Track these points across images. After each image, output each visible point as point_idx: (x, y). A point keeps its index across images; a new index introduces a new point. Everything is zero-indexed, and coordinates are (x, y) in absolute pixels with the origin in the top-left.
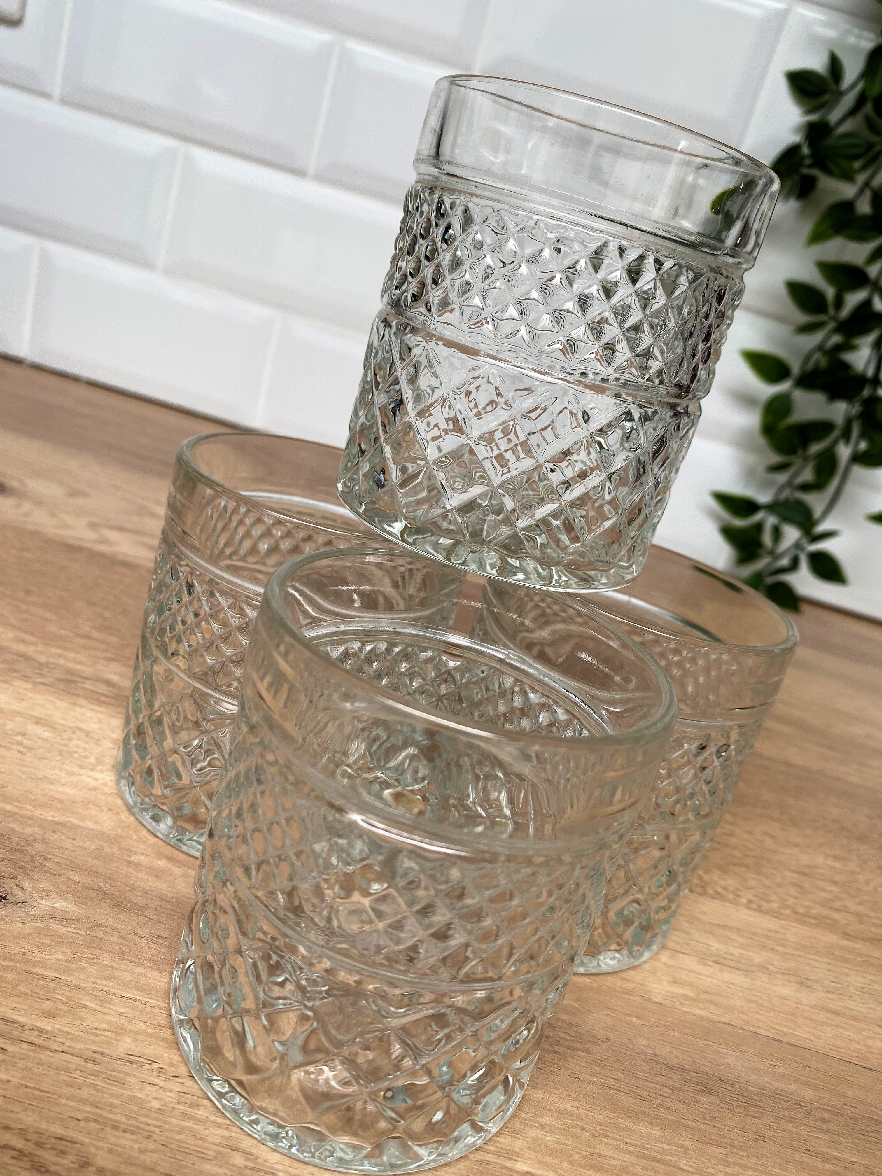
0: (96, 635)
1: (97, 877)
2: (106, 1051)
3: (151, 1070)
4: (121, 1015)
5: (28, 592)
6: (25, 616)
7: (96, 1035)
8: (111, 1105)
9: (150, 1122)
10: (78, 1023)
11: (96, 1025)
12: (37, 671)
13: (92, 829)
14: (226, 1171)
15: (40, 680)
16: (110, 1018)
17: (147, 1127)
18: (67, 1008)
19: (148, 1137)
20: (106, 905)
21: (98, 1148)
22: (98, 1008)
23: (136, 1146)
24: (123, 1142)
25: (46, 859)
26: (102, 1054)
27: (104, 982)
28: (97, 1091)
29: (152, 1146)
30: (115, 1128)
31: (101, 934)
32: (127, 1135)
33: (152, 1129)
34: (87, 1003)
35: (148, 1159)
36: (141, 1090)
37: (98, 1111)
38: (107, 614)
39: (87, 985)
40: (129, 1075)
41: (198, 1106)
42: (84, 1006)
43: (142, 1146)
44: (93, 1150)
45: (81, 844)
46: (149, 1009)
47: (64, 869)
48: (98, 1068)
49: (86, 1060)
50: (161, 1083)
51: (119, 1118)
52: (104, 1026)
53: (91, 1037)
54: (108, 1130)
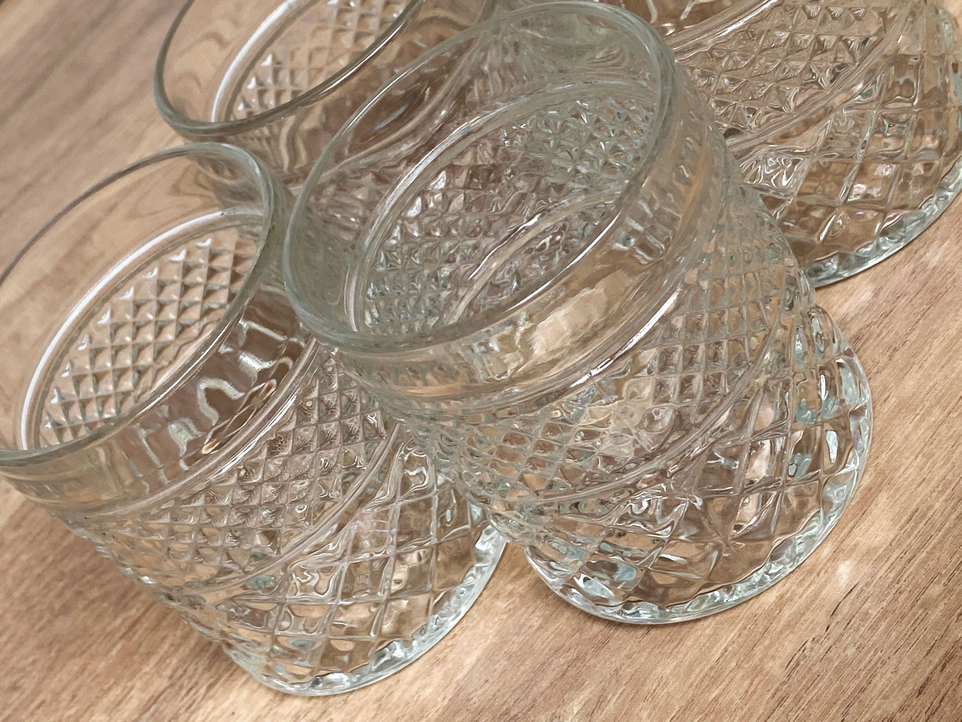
0: (133, 613)
1: (550, 664)
2: (775, 686)
3: (812, 649)
4: (738, 666)
5: (14, 688)
6: (65, 696)
7: (754, 692)
8: (837, 690)
9: (868, 659)
10: (733, 707)
11: (742, 691)
12: (184, 692)
13: (478, 660)
14: (942, 604)
15: (203, 691)
16: (739, 676)
17: (873, 663)
18: (712, 716)
19: (883, 663)
20: (593, 661)
21: (879, 708)
22: (722, 687)
23: (889, 675)
24: (880, 685)
25: (507, 712)
26: (777, 690)
27: (693, 677)
28: (817, 700)
29: (894, 661)
30: (863, 690)
31: (630, 671)
32: (874, 681)
33: (875, 659)
34: (713, 696)
35: (904, 668)
36: (831, 661)
37: (840, 702)
38: (95, 593)
39: (691, 693)
40: (810, 669)
41: (867, 613)
42: (716, 699)
43: (891, 670)
44: (879, 712)
45: (496, 674)
46: (741, 639)
47: (527, 697)
48: (792, 696)
49: (780, 704)
50: (831, 642)
51: (853, 686)
52: (746, 683)
53: (755, 697)
54: (862, 697)
